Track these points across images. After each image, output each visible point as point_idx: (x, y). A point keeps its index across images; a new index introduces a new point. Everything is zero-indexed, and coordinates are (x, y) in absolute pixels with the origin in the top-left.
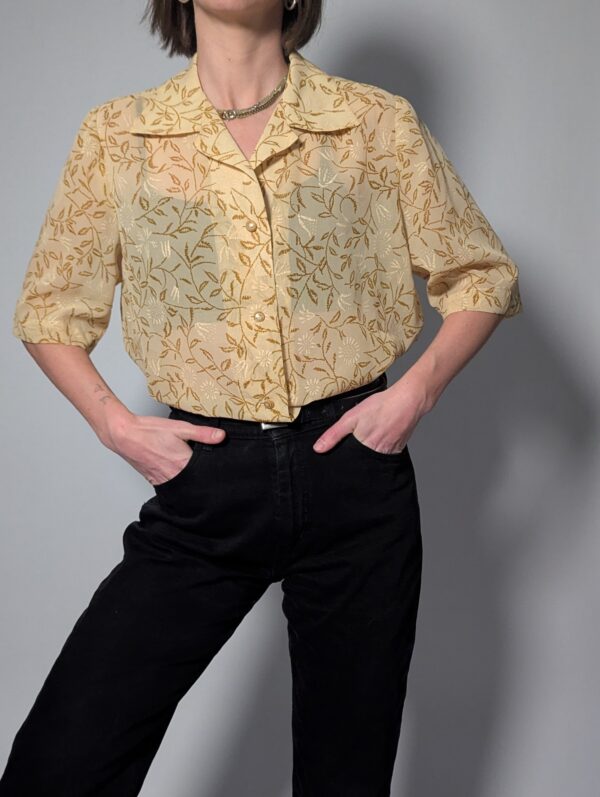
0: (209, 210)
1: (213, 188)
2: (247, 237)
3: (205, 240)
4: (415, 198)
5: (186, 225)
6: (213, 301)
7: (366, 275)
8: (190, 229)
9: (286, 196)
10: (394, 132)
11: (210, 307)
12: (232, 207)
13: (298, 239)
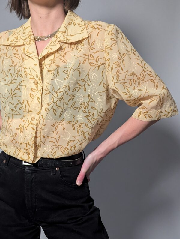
0: (21, 75)
1: (24, 66)
2: (34, 86)
3: (18, 87)
4: (112, 70)
5: (13, 81)
6: (20, 112)
7: (83, 104)
8: (14, 83)
9: (52, 71)
10: (104, 40)
11: (19, 114)
12: (29, 74)
13: (53, 89)
